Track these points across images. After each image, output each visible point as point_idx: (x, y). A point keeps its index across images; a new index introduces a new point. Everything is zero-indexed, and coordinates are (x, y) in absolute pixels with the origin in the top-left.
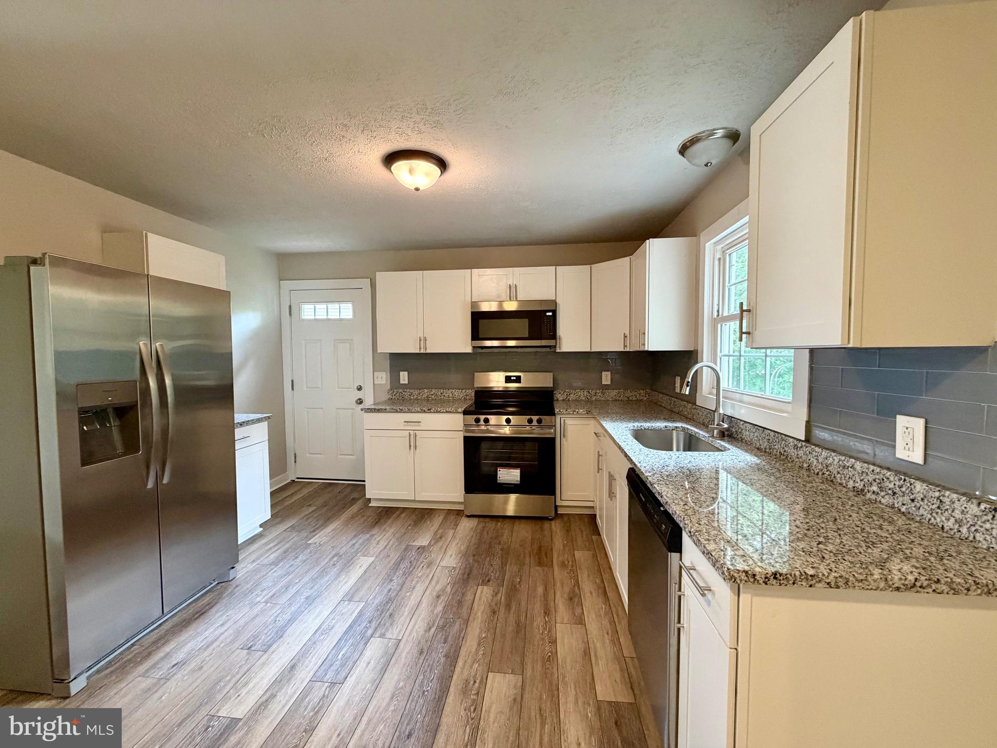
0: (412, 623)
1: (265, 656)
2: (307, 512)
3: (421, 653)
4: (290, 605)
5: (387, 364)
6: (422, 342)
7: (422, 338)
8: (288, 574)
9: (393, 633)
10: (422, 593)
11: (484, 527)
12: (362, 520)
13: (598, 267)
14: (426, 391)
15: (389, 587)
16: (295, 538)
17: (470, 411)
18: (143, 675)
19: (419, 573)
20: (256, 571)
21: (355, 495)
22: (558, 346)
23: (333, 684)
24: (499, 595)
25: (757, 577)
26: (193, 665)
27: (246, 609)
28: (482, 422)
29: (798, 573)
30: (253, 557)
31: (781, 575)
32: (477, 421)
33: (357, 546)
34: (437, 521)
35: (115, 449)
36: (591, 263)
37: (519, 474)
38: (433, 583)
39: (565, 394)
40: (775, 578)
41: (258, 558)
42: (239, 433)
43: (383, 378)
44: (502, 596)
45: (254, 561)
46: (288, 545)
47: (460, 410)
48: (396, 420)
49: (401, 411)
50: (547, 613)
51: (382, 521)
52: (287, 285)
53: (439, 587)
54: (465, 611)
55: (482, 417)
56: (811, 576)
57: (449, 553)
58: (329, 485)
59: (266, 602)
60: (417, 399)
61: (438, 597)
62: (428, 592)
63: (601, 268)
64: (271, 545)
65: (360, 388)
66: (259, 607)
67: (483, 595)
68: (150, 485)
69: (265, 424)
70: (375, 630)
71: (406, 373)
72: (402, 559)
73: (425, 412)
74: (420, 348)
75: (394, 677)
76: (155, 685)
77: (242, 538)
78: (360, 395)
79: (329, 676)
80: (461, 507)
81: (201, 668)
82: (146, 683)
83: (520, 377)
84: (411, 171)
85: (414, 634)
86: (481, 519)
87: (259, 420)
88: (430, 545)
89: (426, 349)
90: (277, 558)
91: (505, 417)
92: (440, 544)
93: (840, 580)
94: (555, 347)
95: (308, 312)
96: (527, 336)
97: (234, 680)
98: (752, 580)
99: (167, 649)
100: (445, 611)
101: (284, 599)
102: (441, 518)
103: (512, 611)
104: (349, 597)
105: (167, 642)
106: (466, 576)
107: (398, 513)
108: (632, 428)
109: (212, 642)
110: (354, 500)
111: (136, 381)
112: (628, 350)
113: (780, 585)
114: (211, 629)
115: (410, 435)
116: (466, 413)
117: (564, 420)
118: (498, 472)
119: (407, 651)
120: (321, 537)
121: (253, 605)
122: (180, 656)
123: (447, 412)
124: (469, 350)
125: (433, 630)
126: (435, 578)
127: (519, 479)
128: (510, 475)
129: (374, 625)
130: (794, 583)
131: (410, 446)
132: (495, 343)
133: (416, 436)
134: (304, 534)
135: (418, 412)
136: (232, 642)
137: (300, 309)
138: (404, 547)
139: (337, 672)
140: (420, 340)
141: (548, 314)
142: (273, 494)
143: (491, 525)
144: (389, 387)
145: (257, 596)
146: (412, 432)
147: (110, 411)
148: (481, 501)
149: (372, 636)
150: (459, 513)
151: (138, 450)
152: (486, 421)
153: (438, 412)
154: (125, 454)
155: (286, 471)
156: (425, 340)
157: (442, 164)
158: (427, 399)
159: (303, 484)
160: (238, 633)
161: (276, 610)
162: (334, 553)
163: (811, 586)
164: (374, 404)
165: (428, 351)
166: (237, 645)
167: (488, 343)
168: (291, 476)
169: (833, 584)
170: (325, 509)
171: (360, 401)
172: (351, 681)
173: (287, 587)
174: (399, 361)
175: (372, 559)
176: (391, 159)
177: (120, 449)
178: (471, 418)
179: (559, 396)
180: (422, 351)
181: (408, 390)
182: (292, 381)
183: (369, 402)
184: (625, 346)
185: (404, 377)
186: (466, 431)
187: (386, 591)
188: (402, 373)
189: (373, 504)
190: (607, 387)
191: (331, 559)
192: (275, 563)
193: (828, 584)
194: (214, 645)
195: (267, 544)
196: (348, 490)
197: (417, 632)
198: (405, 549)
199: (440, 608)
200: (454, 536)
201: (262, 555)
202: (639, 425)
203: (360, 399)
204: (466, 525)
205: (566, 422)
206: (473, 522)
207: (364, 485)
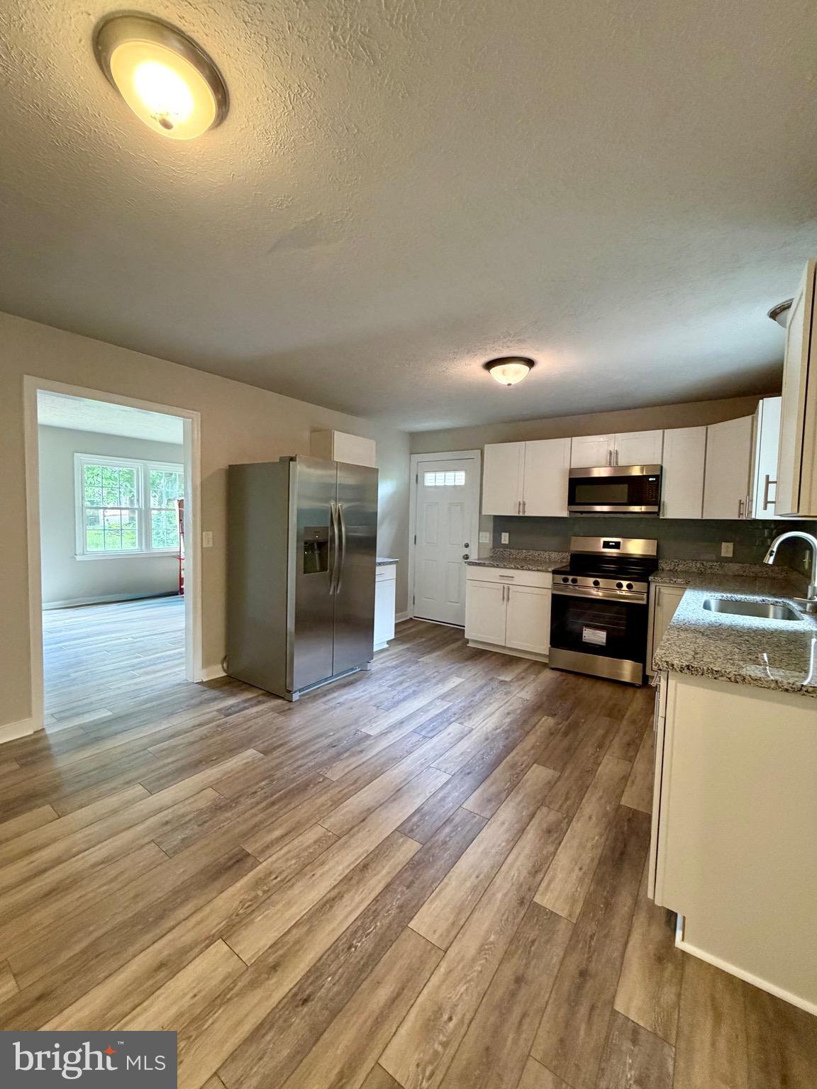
0: (484, 723)
1: (386, 713)
2: (420, 641)
3: (487, 739)
4: (403, 692)
5: (491, 525)
6: (521, 506)
7: (522, 503)
8: (404, 675)
9: (469, 724)
10: (496, 708)
11: (565, 680)
12: (461, 653)
13: (714, 428)
14: (524, 551)
15: (473, 699)
16: (409, 655)
17: (561, 571)
18: (324, 703)
19: (497, 696)
20: (383, 669)
21: (458, 636)
22: (661, 512)
23: (425, 737)
24: (560, 726)
25: (675, 667)
26: (347, 706)
27: (376, 688)
28: (570, 582)
29: (705, 668)
30: (382, 661)
31: (693, 667)
32: (566, 580)
33: (452, 670)
34: (522, 667)
35: (316, 567)
36: (707, 423)
37: (605, 636)
38: (507, 705)
39: (673, 564)
40: (688, 669)
41: (384, 662)
42: (379, 570)
43: (487, 538)
44: (563, 727)
45: (382, 663)
46: (404, 659)
47: (550, 570)
48: (494, 573)
49: (498, 566)
50: (600, 746)
51: (476, 658)
52: (416, 458)
53: (511, 708)
54: (527, 728)
55: (571, 578)
56: (716, 671)
57: (526, 689)
58: (437, 626)
59: (389, 687)
60: (515, 558)
61: (508, 714)
62: (501, 709)
63: (717, 429)
64: (394, 656)
65: (467, 546)
66: (384, 689)
67: (548, 722)
68: (331, 593)
69: (394, 566)
70: (457, 719)
71: (507, 534)
72: (486, 685)
73: (518, 569)
74: (519, 512)
75: (464, 745)
76: (329, 709)
77: (376, 649)
78: (466, 551)
79: (423, 733)
80: (546, 661)
81: (352, 708)
82: (324, 707)
83: (619, 543)
84: (504, 372)
85: (485, 728)
86: (564, 673)
87: (391, 563)
88: (511, 681)
89: (524, 512)
90: (397, 665)
91: (593, 579)
92: (520, 682)
93: (739, 677)
94: (658, 513)
95: (431, 479)
96: (625, 501)
97: (370, 718)
98: (671, 668)
99: (335, 695)
100: (511, 723)
101: (400, 688)
102: (525, 666)
103: (568, 738)
104: (443, 697)
105: (334, 692)
106: (535, 707)
107: (490, 654)
108: (720, 598)
109: (358, 699)
110: (457, 640)
111: (328, 527)
112: (745, 518)
113: (692, 674)
114: (357, 692)
115: (504, 588)
116: (554, 572)
117: (660, 589)
118: (584, 632)
119: (475, 736)
120: (427, 659)
121: (380, 686)
122: (341, 700)
123: (538, 570)
124: (565, 514)
125: (498, 731)
126: (509, 703)
127: (605, 641)
128: (596, 636)
129: (456, 716)
130: (702, 675)
131: (504, 598)
132: (605, 508)
133: (509, 589)
134: (415, 654)
135: (512, 568)
136: (369, 701)
137: (423, 477)
138: (490, 677)
139: (429, 732)
140: (520, 504)
141: (650, 479)
142: (397, 625)
143: (571, 678)
144: (491, 546)
145: (383, 682)
146: (506, 586)
147: (315, 545)
148: (567, 657)
149: (454, 721)
150: (545, 665)
151: (326, 570)
152: (574, 581)
153: (529, 570)
154: (321, 571)
155: (407, 610)
156: (524, 504)
157: (530, 363)
158: (525, 559)
159: (417, 622)
160: (371, 698)
161: (394, 693)
162: (435, 670)
163: (715, 678)
164: (478, 559)
165: (527, 514)
166: (371, 703)
167: (598, 508)
168: (410, 614)
169: (733, 679)
170: (432, 642)
171: (466, 557)
172: (435, 739)
173: (401, 683)
174: (501, 523)
175: (463, 680)
176: (489, 365)
177: (318, 568)
178: (559, 578)
179: (663, 565)
180: (521, 515)
181: (508, 550)
182: (415, 537)
183: (474, 557)
184: (740, 514)
185: (505, 538)
186: (554, 589)
187: (469, 701)
188: (503, 534)
189: (470, 645)
190: (727, 560)
191: (433, 673)
192: (395, 667)
193: (729, 678)
194: (358, 700)
195: (390, 655)
196: (453, 631)
197: (487, 728)
198: (490, 680)
199: (508, 720)
200: (534, 680)
201: (387, 661)
202: (729, 595)
203: (467, 555)
204: (548, 675)
205: (661, 590)
206: (556, 674)
207: (464, 630)
